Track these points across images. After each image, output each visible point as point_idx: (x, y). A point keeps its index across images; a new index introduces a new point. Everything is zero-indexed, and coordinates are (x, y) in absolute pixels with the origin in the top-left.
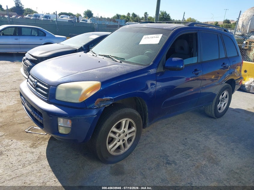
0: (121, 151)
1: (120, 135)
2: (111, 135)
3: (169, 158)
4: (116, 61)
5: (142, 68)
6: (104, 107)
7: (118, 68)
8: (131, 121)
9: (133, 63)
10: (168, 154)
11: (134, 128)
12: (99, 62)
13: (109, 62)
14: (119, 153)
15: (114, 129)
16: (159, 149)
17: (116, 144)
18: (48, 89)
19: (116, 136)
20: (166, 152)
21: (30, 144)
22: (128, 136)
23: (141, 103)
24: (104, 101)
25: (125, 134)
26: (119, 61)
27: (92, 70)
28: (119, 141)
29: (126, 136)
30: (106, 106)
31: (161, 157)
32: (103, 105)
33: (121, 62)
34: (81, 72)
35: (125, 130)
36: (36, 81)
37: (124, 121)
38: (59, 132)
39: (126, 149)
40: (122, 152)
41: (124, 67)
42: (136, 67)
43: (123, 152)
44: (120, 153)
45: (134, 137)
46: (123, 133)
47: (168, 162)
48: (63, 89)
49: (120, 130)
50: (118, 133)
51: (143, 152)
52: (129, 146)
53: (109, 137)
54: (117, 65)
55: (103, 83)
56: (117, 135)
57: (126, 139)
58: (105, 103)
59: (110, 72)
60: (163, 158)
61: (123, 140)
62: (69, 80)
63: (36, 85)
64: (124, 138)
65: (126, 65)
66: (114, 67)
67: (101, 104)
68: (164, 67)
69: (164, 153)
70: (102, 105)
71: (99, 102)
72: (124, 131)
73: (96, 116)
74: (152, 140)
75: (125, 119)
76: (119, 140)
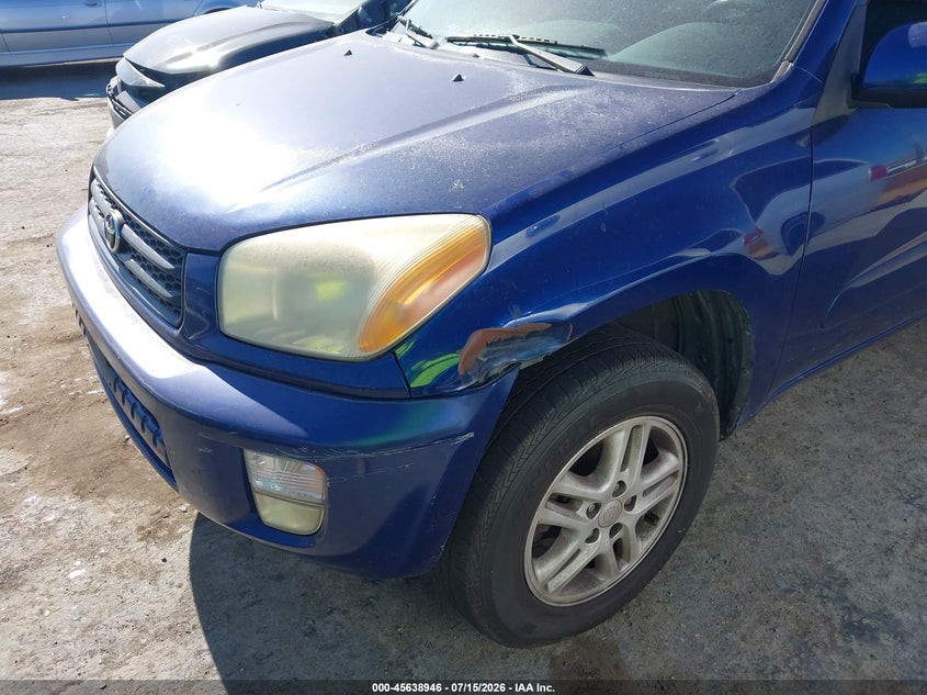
0: (601, 579)
1: (597, 506)
2: (548, 514)
3: (850, 595)
4: (554, 67)
5: (733, 104)
6: (514, 375)
7: (580, 109)
8: (659, 425)
9: (658, 70)
10: (842, 567)
11: (672, 457)
12: (459, 79)
13: (514, 75)
14: (594, 590)
15: (566, 483)
16: (785, 533)
17: (578, 552)
18: (177, 271)
19: (578, 517)
20: (827, 551)
21: (144, 519)
22: (641, 507)
23: (711, 315)
24: (513, 338)
25: (625, 497)
26: (575, 66)
27: (426, 137)
28: (591, 539)
29: (630, 505)
30: (523, 366)
31: (807, 584)
32: (505, 360)
33: (586, 72)
34: (358, 153)
35: (625, 476)
36: (117, 215)
37: (618, 436)
38: (259, 520)
39: (626, 568)
40: (606, 583)
41: (617, 103)
42: (692, 101)
43: (609, 582)
44: (597, 589)
45: (673, 499)
46: (616, 494)
47: (856, 617)
48: (262, 270)
49: (597, 484)
50: (587, 499)
51: (704, 553)
52: (641, 547)
53: (539, 526)
54: (570, 93)
55: (502, 224)
56: (581, 512)
57: (630, 519)
58: (520, 350)
59: (535, 144)
60: (821, 596)
61: (615, 528)
62: (292, 209)
63: (118, 237)
64: (621, 520)
65: (627, 90)
66: (554, 106)
67: (495, 359)
68: (858, 89)
69: (817, 560)
70: (498, 367)
71: (486, 350)
72: (621, 484)
73: (471, 435)
74: (741, 480)
75: (629, 424)
76: (589, 534)
